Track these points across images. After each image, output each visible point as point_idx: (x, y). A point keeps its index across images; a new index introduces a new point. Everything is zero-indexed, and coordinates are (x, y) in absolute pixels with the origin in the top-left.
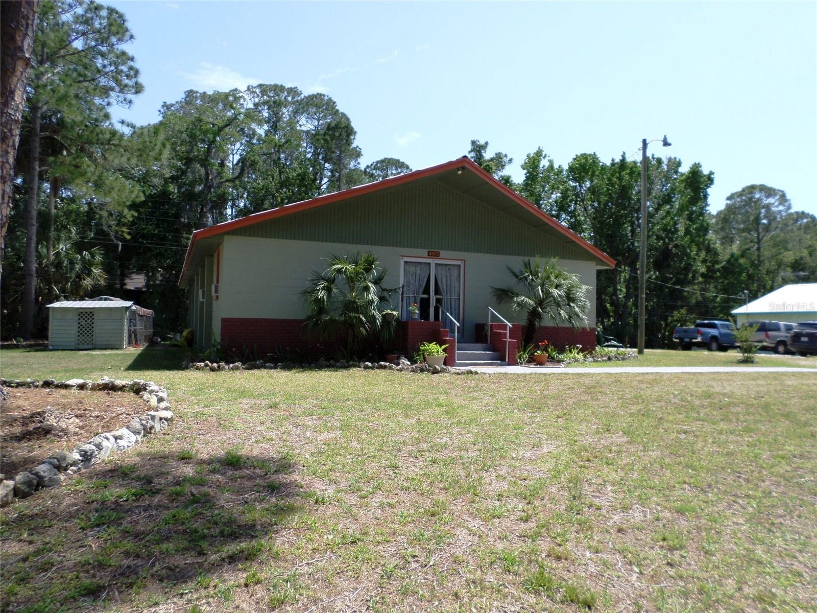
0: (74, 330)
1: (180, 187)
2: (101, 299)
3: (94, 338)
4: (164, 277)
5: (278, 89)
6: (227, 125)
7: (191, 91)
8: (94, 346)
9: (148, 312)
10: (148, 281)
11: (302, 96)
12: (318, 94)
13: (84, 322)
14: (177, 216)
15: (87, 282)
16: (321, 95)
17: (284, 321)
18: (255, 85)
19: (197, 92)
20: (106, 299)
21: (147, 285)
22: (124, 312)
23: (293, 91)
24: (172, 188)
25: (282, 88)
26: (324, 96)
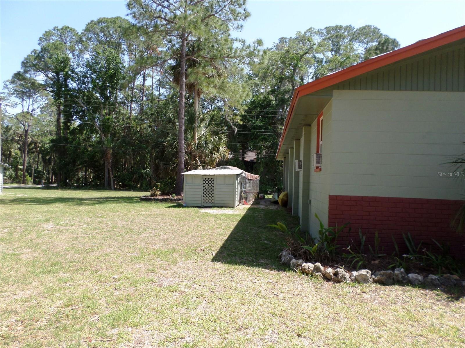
0: (200, 192)
1: (276, 96)
2: (222, 168)
3: (214, 198)
4: (267, 153)
5: (338, 28)
6: (306, 53)
7: (283, 38)
8: (214, 205)
9: (256, 177)
10: (258, 155)
11: (355, 30)
12: (366, 26)
13: (207, 185)
14: (275, 113)
15: (217, 156)
16: (369, 26)
17: (428, 201)
18: (323, 28)
19: (286, 38)
20: (225, 168)
21: (258, 159)
22: (235, 177)
23: (348, 28)
24: (271, 97)
25: (341, 27)
26: (371, 26)
